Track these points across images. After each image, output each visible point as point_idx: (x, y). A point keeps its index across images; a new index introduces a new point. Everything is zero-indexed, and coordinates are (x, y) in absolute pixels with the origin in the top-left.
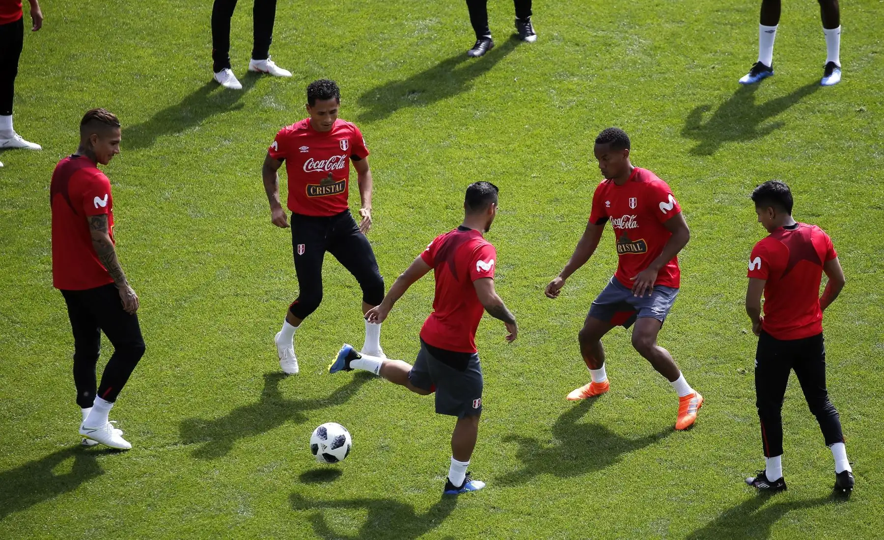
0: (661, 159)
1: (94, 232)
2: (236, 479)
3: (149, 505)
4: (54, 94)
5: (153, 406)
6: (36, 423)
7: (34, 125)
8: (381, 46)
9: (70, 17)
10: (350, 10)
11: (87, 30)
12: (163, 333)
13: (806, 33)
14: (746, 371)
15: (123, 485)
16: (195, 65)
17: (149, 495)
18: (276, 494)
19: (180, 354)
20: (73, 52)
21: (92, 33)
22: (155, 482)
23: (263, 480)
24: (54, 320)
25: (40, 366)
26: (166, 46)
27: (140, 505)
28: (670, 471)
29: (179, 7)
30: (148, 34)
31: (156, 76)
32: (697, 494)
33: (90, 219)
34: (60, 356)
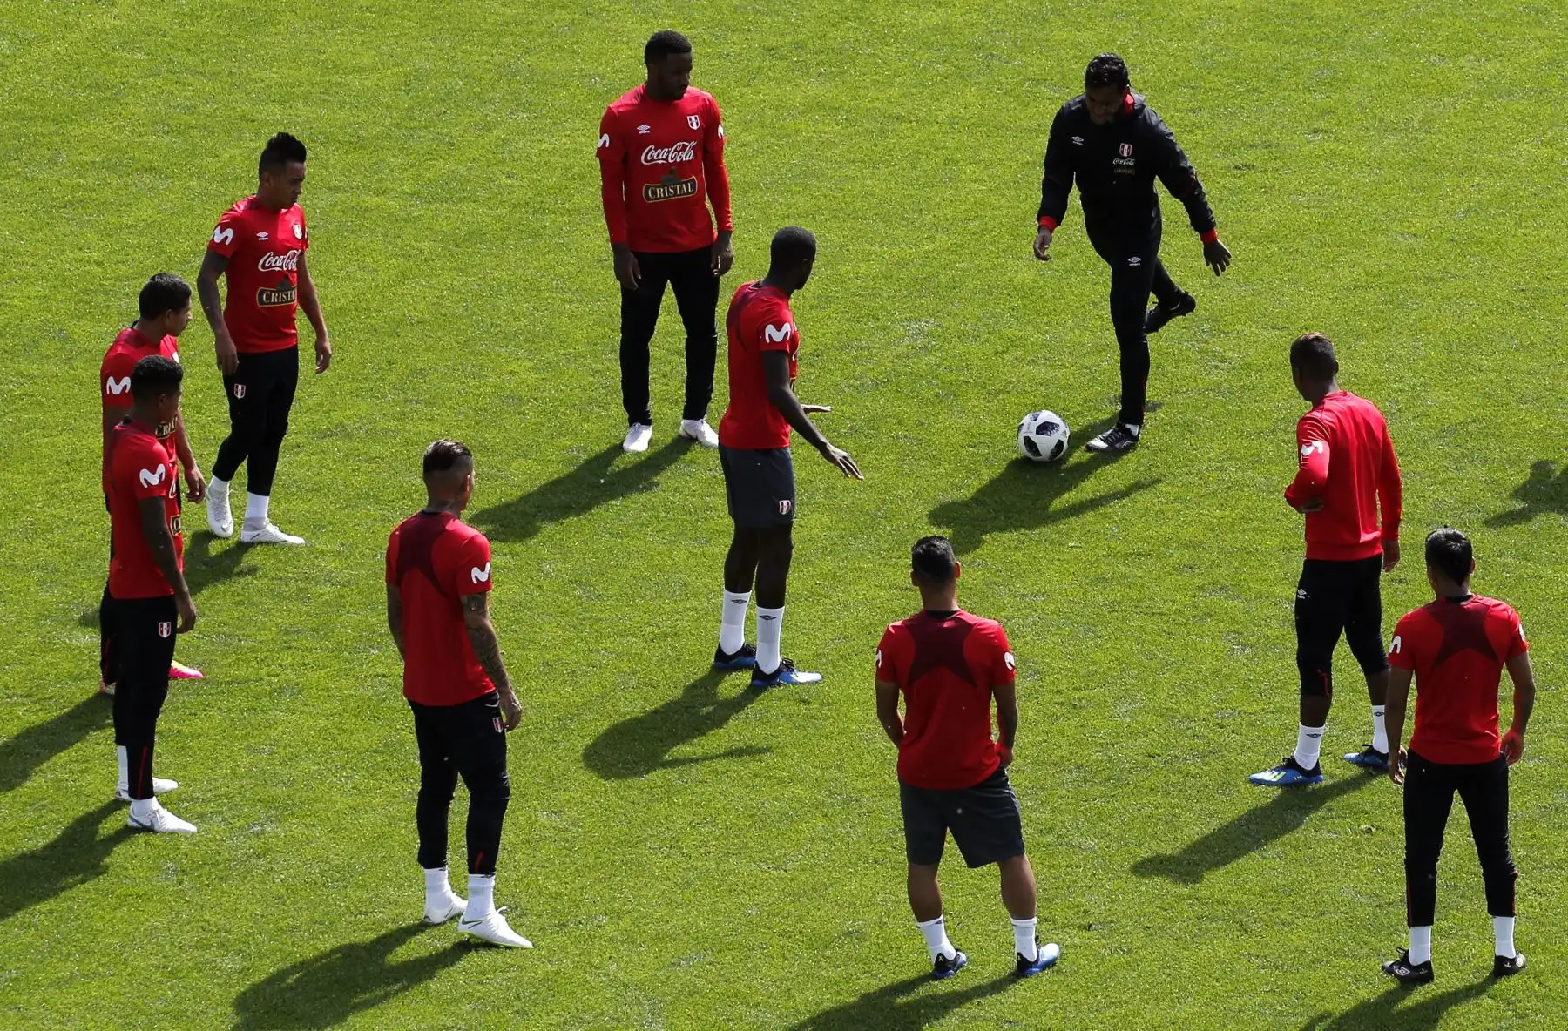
0: (1255, 524)
1: (468, 616)
2: (640, 975)
3: (518, 1012)
4: (392, 424)
5: (523, 870)
6: (359, 893)
7: (363, 469)
8: (856, 358)
9: (416, 316)
10: (811, 307)
11: (439, 334)
12: (539, 765)
13: (1462, 348)
14: (1374, 830)
15: (480, 983)
16: (592, 384)
17: (518, 998)
18: (698, 998)
19: (564, 796)
20: (420, 365)
21: (447, 339)
22: (526, 979)
23: (678, 978)
24: (386, 745)
25: (366, 812)
26: (550, 356)
27: (505, 1012)
28: (1263, 972)
29: (571, 302)
30: (527, 341)
31: (535, 399)
32: (1302, 1005)
33: (464, 599)
34: (394, 797)
